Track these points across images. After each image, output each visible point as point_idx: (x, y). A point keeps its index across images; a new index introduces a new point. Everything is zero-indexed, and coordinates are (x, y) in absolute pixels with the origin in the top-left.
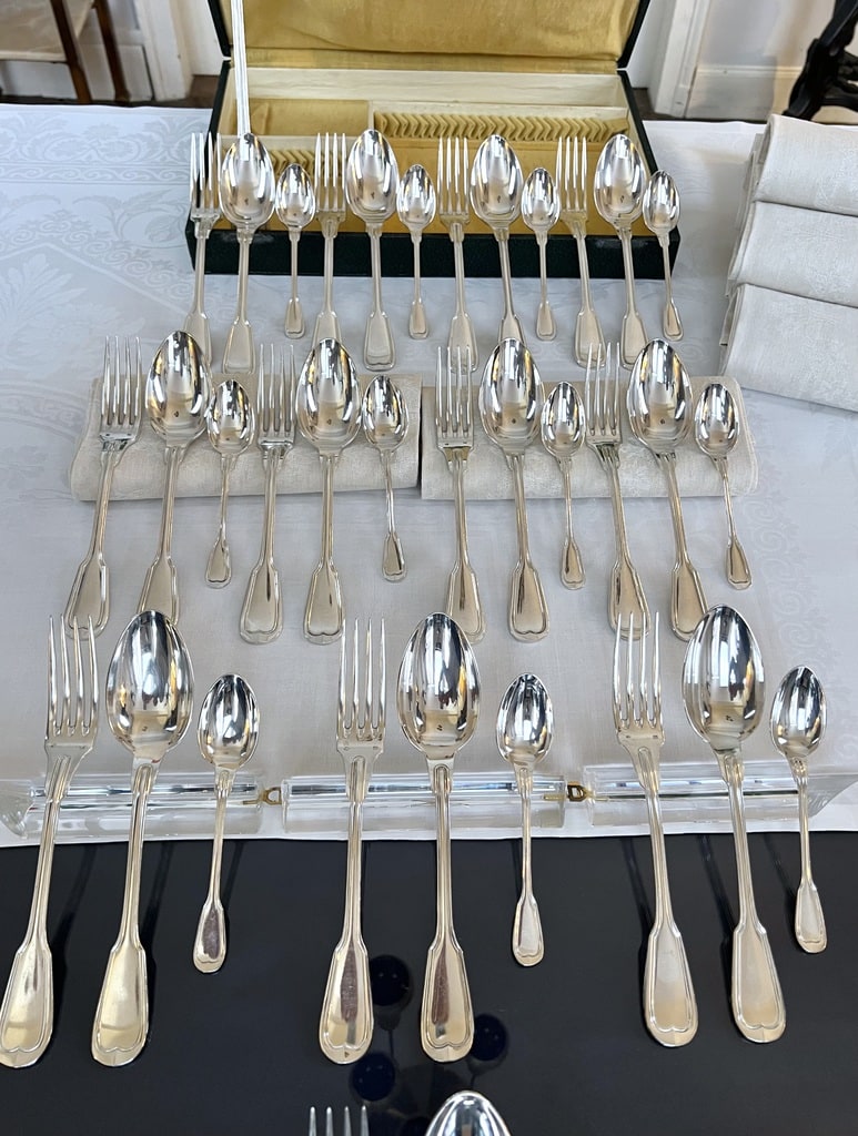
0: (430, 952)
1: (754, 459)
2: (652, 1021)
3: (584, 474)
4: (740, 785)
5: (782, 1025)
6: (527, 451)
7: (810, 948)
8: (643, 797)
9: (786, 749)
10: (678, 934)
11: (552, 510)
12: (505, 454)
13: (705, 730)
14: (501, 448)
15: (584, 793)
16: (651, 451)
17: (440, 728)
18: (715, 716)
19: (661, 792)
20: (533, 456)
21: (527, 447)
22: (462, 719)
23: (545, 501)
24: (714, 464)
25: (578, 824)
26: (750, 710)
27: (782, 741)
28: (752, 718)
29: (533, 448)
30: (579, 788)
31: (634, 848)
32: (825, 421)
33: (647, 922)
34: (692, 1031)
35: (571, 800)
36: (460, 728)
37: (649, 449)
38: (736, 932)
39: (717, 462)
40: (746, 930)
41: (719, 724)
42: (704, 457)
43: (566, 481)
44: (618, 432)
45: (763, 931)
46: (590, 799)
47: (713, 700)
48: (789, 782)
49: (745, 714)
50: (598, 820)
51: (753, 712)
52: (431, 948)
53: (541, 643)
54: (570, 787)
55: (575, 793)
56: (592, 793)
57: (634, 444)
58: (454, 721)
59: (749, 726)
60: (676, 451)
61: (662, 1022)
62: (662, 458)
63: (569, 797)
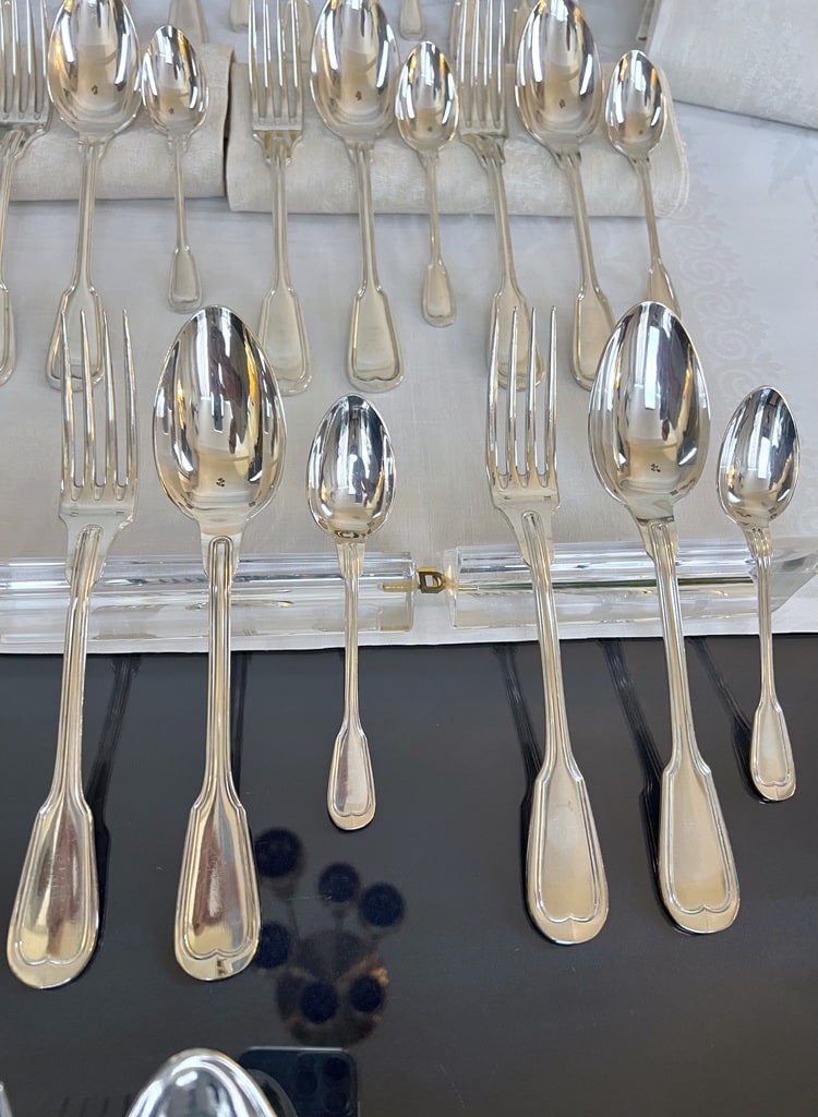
0: (192, 812)
1: (684, 160)
2: (538, 908)
3: (455, 173)
4: (673, 569)
5: (734, 904)
6: (378, 143)
7: (771, 792)
8: (529, 586)
9: (738, 511)
10: (579, 778)
11: (415, 230)
12: (347, 147)
13: (622, 484)
14: (342, 140)
15: (444, 581)
16: (549, 150)
17: (221, 482)
18: (635, 464)
19: (555, 579)
20: (386, 149)
21: (377, 138)
22: (256, 466)
23: (404, 216)
24: (633, 167)
25: (434, 627)
26: (688, 451)
27: (733, 498)
28: (691, 462)
29: (385, 141)
30: (436, 575)
31: (516, 657)
32: (771, 138)
33: (533, 762)
34: (600, 919)
35: (423, 591)
36: (253, 479)
37: (545, 146)
38: (667, 773)
39: (637, 162)
40: (681, 770)
41: (641, 477)
42: (618, 156)
43: (430, 183)
44: (502, 124)
45: (706, 770)
46: (450, 591)
47: (633, 434)
48: (740, 565)
49: (680, 457)
50: (464, 619)
51: (694, 450)
52: (196, 806)
53: (391, 394)
54: (422, 575)
55: (430, 582)
56: (453, 581)
57: (525, 141)
58: (243, 468)
59: (687, 475)
60: (581, 150)
61: (554, 908)
62: (563, 156)
63: (420, 587)
